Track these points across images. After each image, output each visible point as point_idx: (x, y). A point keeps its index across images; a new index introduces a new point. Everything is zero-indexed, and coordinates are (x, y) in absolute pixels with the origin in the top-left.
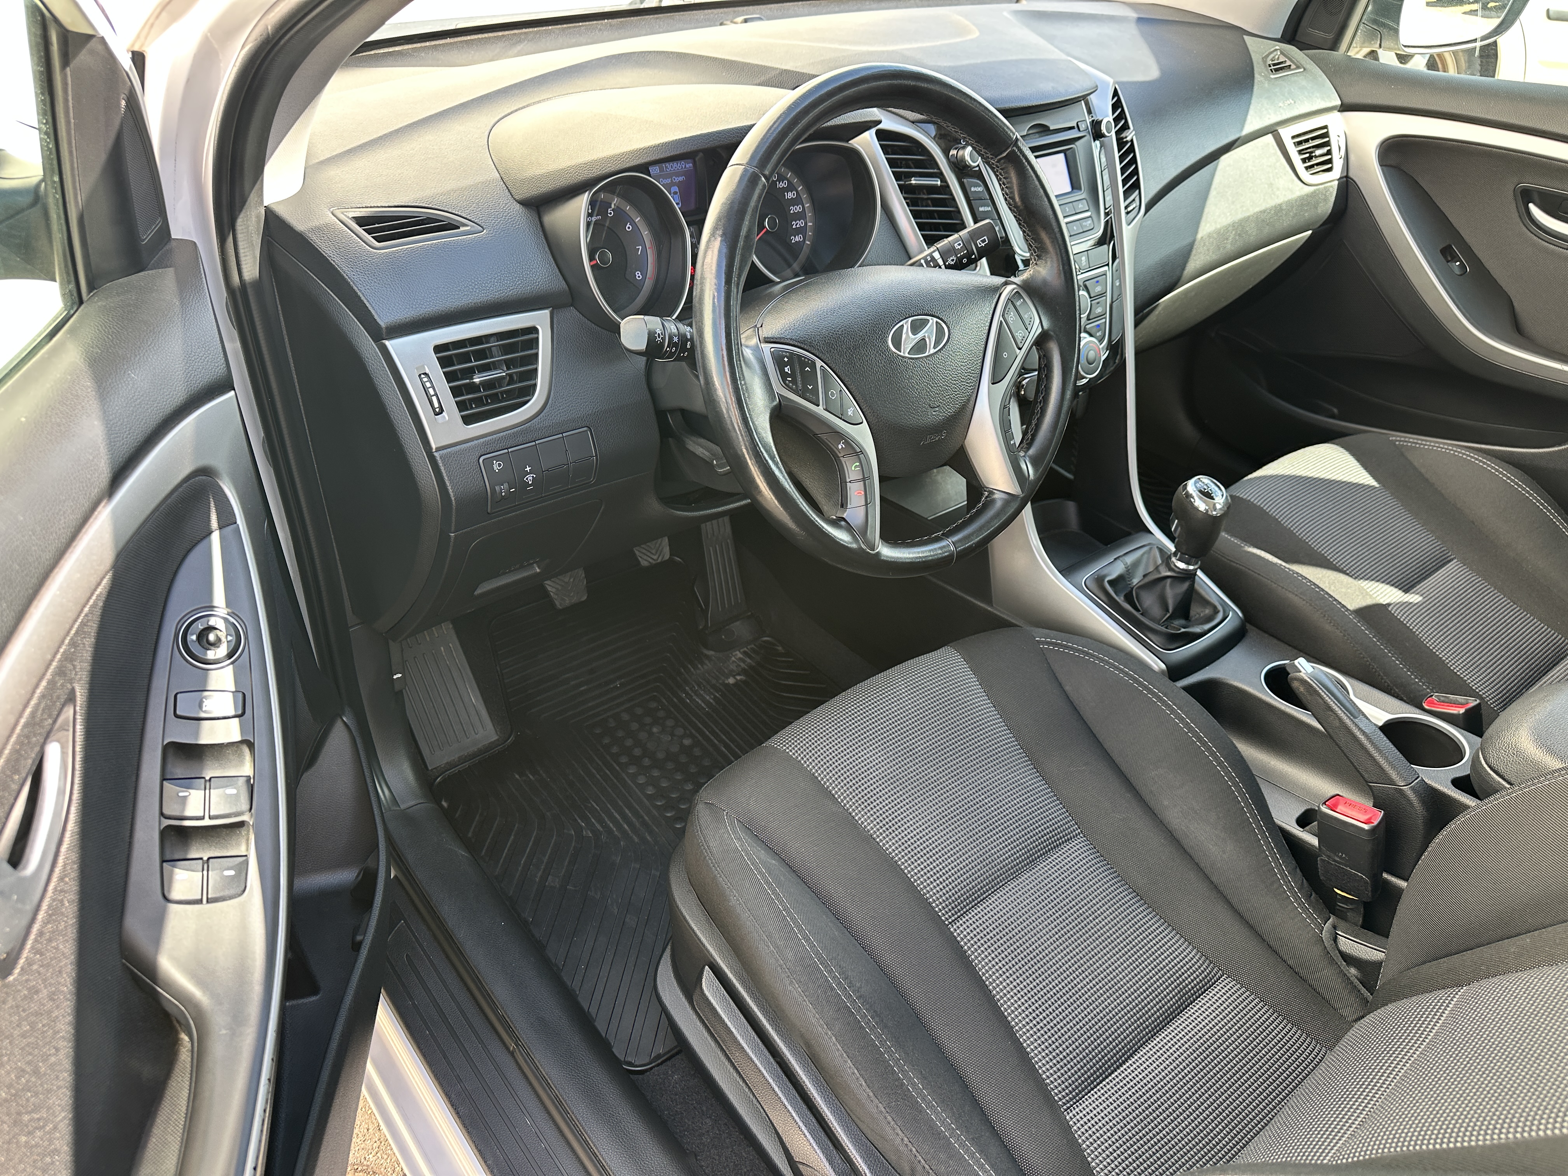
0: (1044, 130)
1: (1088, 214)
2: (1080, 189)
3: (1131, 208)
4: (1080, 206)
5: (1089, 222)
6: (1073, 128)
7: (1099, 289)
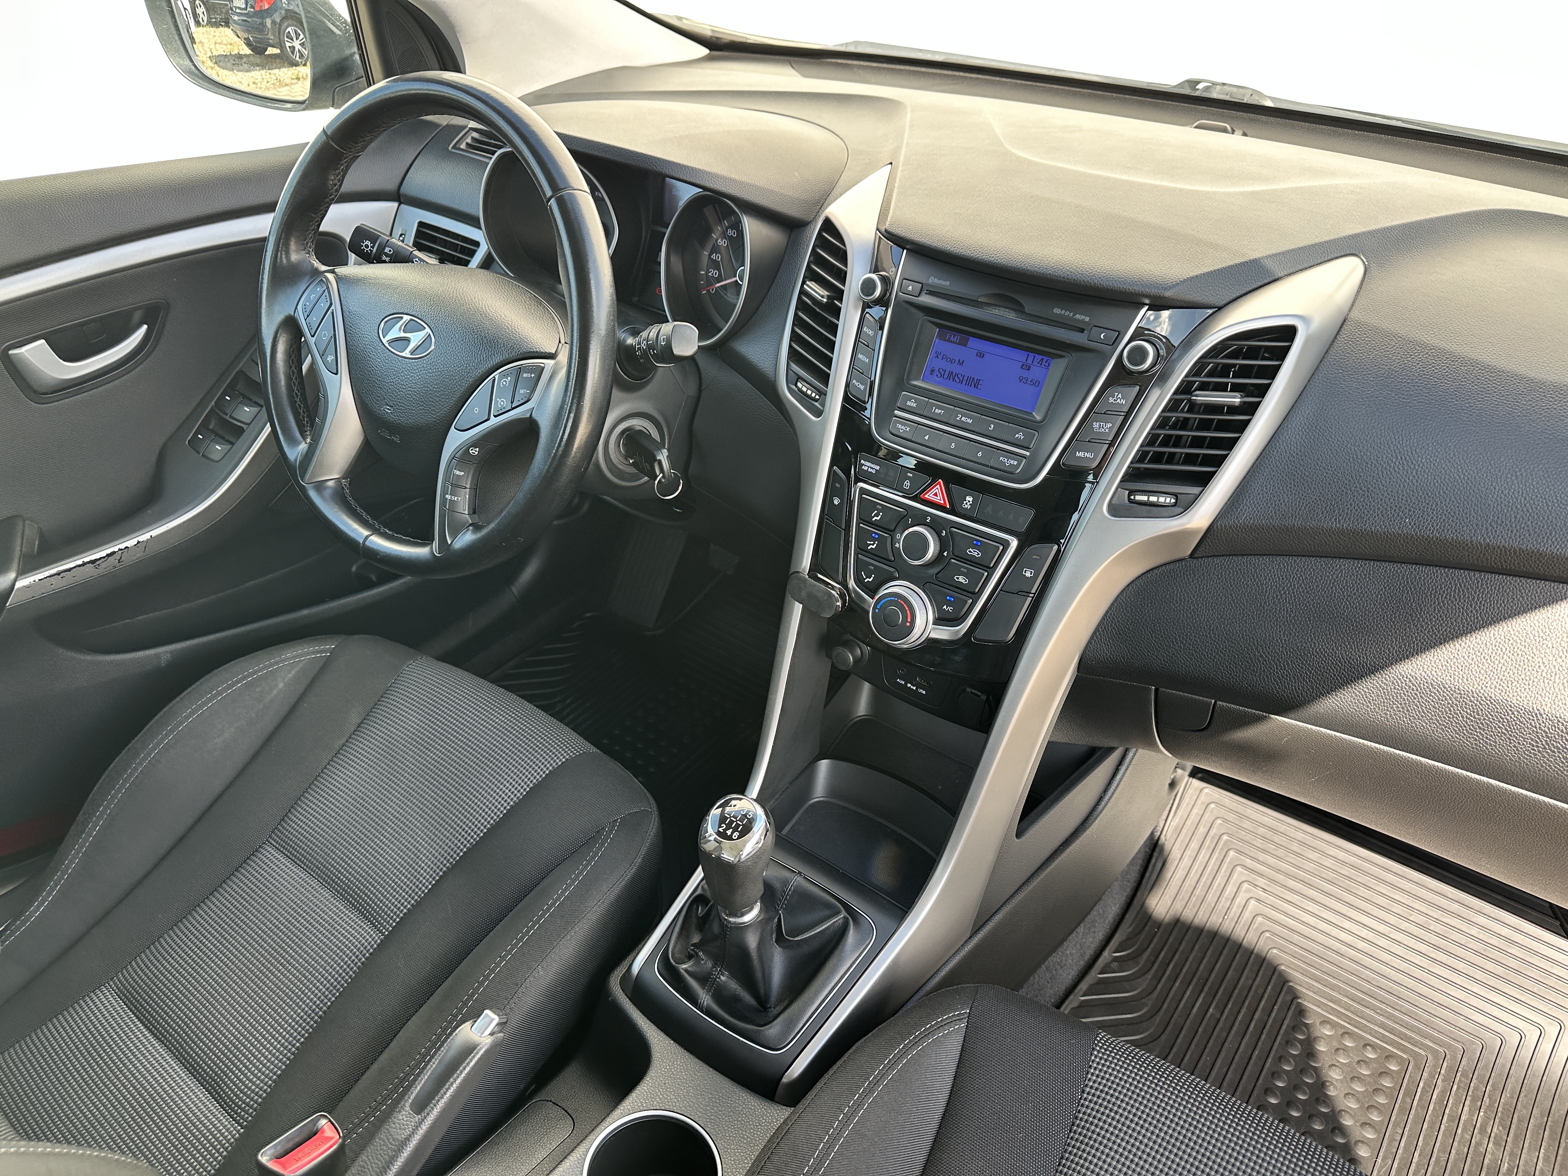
0: (1021, 310)
1: (1027, 453)
3: (1144, 498)
4: (1020, 436)
5: (1016, 463)
6: (1082, 331)
7: (975, 553)
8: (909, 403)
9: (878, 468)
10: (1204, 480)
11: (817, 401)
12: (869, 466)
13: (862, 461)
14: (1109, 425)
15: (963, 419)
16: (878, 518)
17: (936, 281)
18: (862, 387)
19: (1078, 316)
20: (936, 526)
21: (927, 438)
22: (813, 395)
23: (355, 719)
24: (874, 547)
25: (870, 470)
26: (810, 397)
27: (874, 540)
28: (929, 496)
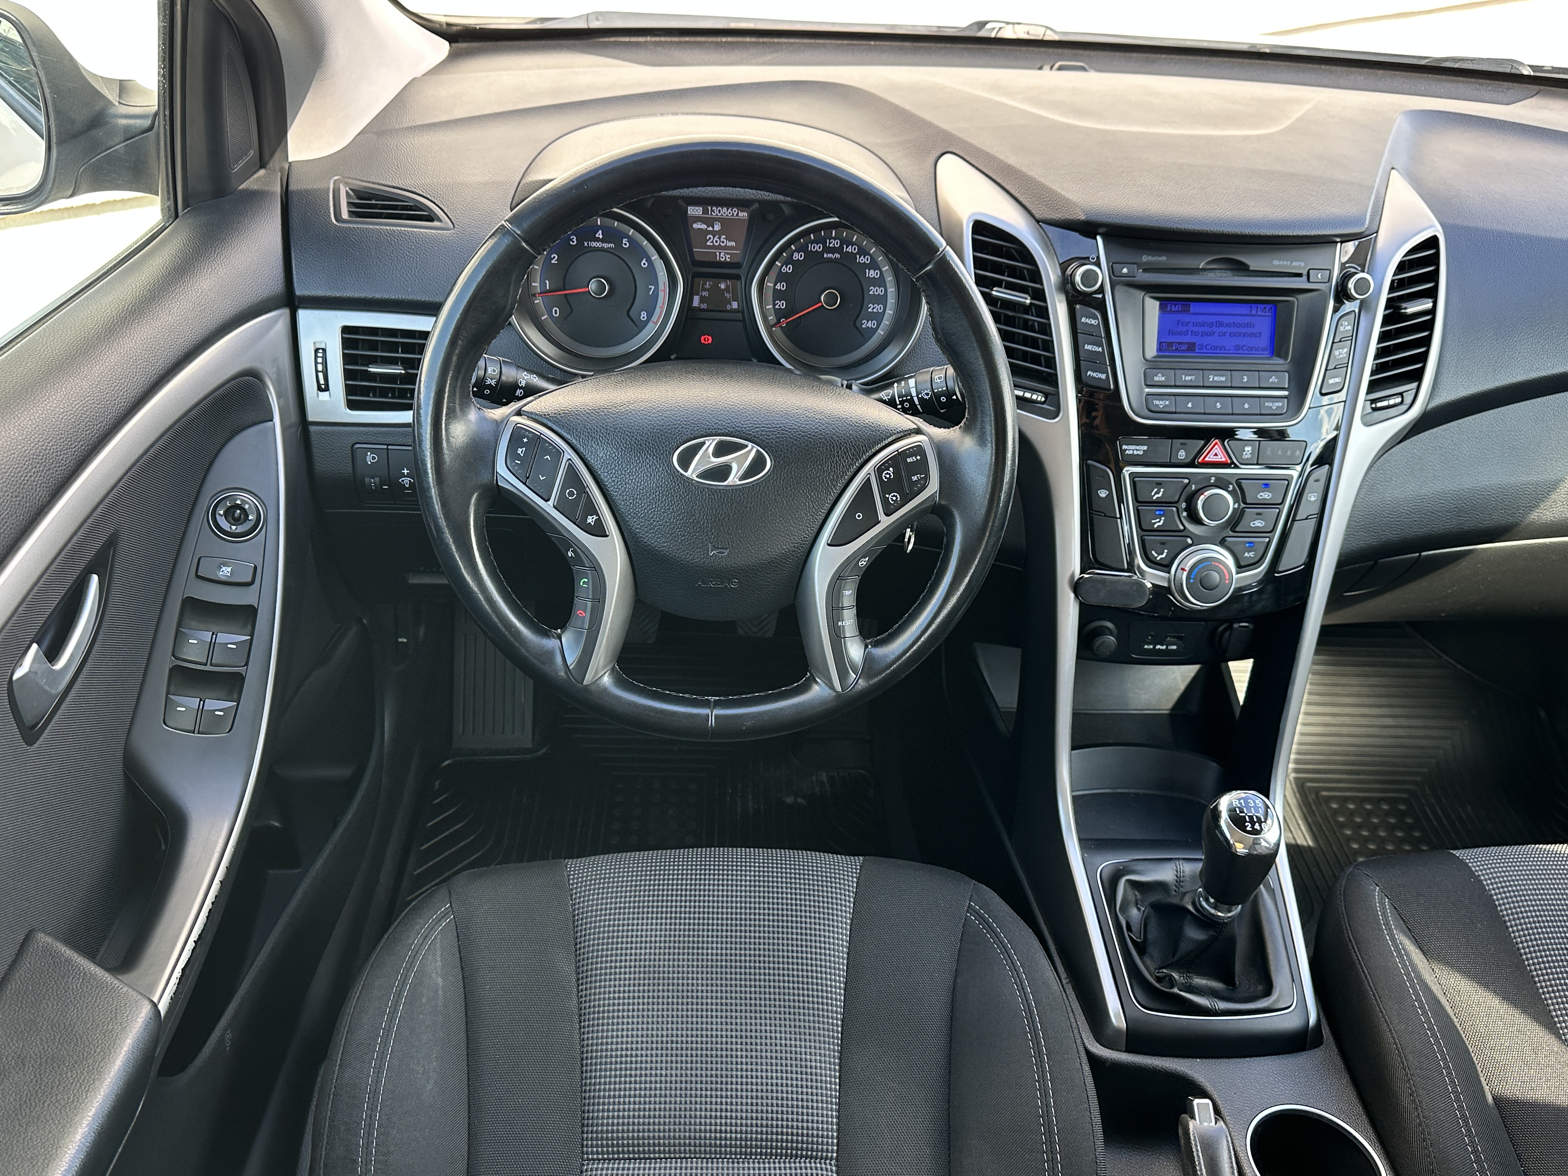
0: (1242, 268)
1: (1286, 393)
2: (1286, 358)
3: (1385, 403)
4: (1273, 379)
5: (1280, 404)
6: (1299, 275)
7: (1266, 496)
8: (1156, 379)
9: (1145, 448)
10: (1417, 376)
11: (1044, 403)
12: (1132, 450)
13: (1124, 447)
14: (1346, 350)
15: (1216, 378)
16: (1160, 495)
17: (1150, 258)
18: (1103, 376)
19: (1294, 264)
20: (1222, 483)
21: (1190, 405)
22: (1039, 399)
23: (567, 969)
24: (1161, 524)
25: (1135, 453)
26: (1036, 402)
27: (1160, 516)
28: (1210, 458)
